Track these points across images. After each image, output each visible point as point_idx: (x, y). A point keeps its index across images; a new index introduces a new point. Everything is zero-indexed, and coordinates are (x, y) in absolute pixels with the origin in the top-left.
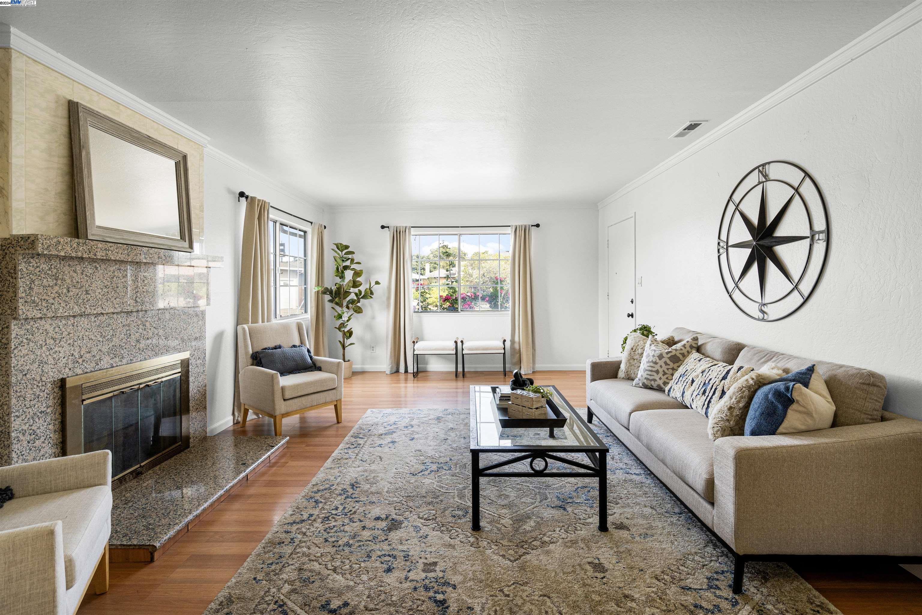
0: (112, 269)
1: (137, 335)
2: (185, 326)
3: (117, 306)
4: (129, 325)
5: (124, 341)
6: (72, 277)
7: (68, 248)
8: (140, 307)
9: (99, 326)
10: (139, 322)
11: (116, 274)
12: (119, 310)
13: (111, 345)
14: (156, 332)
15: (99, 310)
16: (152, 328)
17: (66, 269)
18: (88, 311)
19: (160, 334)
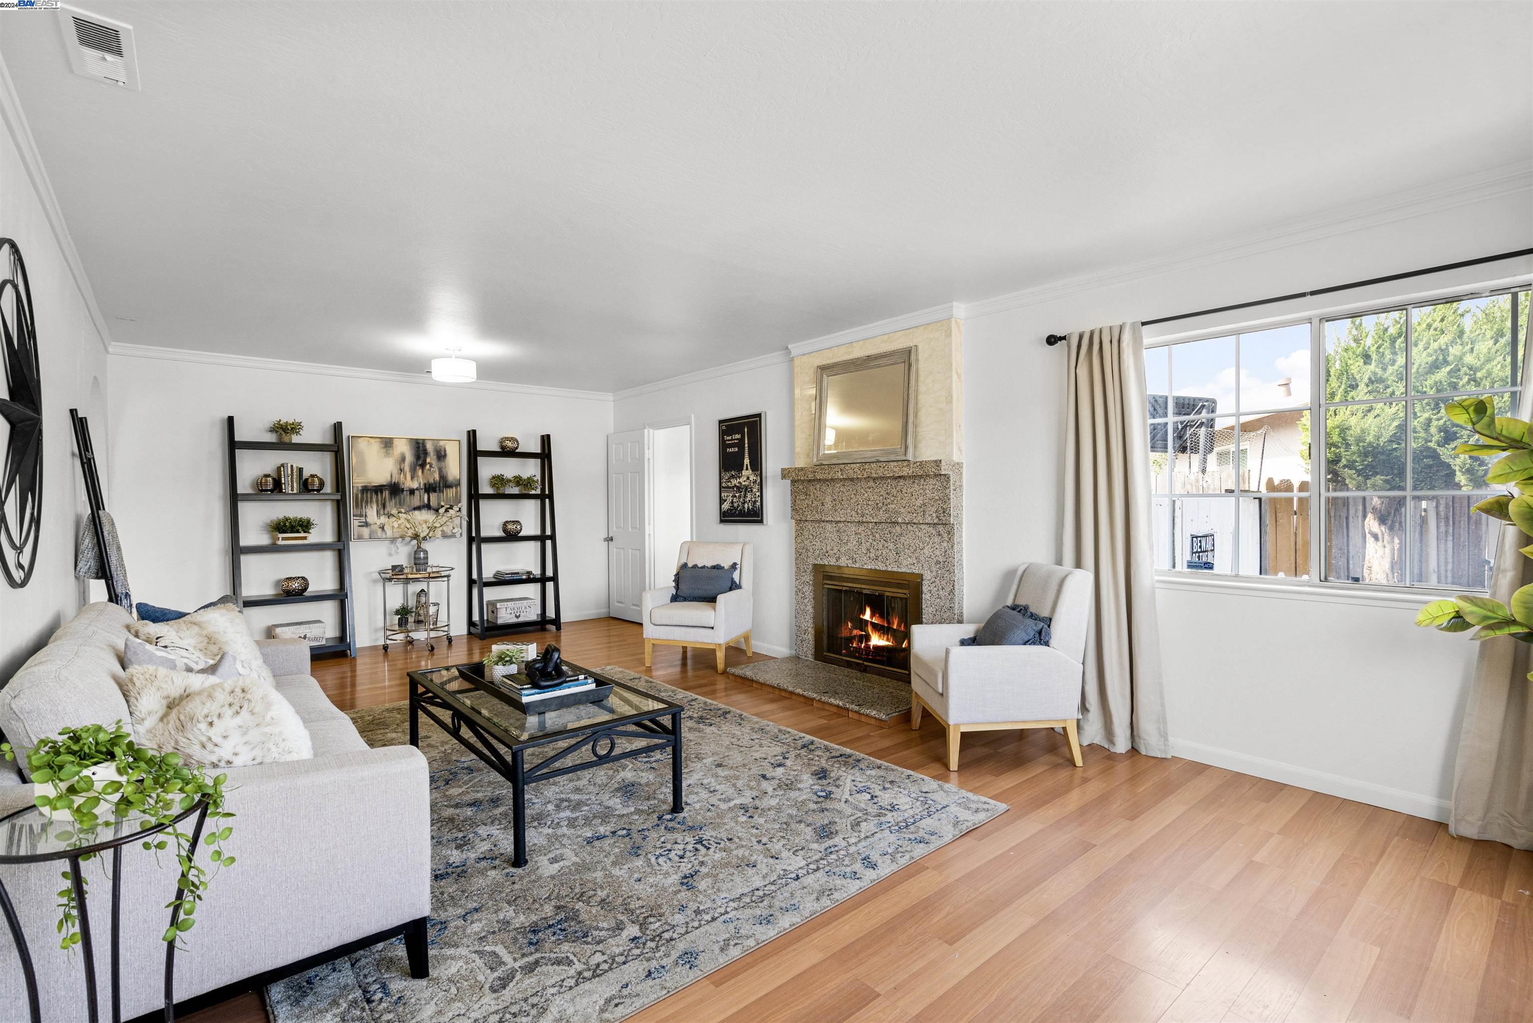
0: (838, 485)
1: (868, 544)
2: (921, 544)
3: (842, 516)
4: (860, 534)
5: (856, 547)
6: (814, 493)
7: (794, 474)
8: (861, 519)
9: (838, 531)
10: (870, 533)
11: (841, 489)
12: (844, 519)
13: (846, 548)
14: (886, 545)
15: (830, 518)
16: (882, 541)
17: (811, 488)
18: (823, 518)
19: (890, 548)
